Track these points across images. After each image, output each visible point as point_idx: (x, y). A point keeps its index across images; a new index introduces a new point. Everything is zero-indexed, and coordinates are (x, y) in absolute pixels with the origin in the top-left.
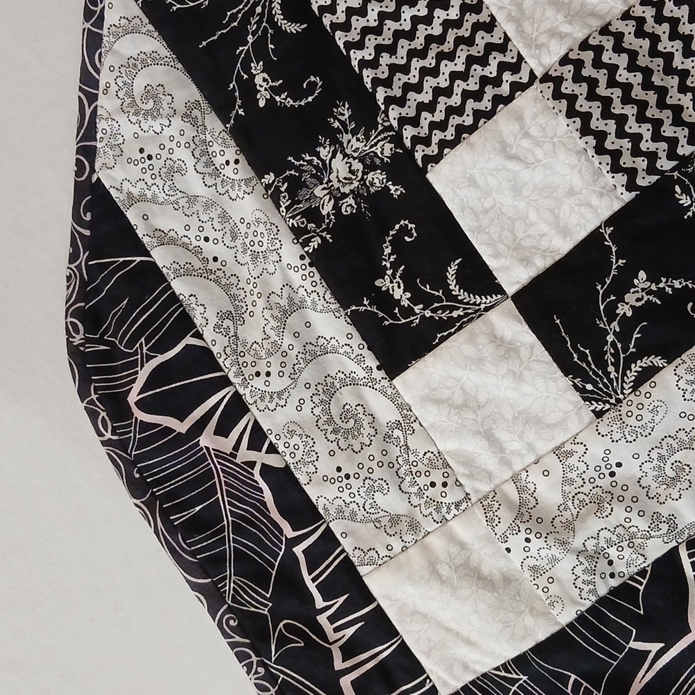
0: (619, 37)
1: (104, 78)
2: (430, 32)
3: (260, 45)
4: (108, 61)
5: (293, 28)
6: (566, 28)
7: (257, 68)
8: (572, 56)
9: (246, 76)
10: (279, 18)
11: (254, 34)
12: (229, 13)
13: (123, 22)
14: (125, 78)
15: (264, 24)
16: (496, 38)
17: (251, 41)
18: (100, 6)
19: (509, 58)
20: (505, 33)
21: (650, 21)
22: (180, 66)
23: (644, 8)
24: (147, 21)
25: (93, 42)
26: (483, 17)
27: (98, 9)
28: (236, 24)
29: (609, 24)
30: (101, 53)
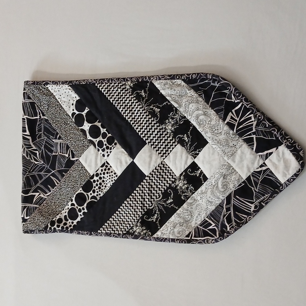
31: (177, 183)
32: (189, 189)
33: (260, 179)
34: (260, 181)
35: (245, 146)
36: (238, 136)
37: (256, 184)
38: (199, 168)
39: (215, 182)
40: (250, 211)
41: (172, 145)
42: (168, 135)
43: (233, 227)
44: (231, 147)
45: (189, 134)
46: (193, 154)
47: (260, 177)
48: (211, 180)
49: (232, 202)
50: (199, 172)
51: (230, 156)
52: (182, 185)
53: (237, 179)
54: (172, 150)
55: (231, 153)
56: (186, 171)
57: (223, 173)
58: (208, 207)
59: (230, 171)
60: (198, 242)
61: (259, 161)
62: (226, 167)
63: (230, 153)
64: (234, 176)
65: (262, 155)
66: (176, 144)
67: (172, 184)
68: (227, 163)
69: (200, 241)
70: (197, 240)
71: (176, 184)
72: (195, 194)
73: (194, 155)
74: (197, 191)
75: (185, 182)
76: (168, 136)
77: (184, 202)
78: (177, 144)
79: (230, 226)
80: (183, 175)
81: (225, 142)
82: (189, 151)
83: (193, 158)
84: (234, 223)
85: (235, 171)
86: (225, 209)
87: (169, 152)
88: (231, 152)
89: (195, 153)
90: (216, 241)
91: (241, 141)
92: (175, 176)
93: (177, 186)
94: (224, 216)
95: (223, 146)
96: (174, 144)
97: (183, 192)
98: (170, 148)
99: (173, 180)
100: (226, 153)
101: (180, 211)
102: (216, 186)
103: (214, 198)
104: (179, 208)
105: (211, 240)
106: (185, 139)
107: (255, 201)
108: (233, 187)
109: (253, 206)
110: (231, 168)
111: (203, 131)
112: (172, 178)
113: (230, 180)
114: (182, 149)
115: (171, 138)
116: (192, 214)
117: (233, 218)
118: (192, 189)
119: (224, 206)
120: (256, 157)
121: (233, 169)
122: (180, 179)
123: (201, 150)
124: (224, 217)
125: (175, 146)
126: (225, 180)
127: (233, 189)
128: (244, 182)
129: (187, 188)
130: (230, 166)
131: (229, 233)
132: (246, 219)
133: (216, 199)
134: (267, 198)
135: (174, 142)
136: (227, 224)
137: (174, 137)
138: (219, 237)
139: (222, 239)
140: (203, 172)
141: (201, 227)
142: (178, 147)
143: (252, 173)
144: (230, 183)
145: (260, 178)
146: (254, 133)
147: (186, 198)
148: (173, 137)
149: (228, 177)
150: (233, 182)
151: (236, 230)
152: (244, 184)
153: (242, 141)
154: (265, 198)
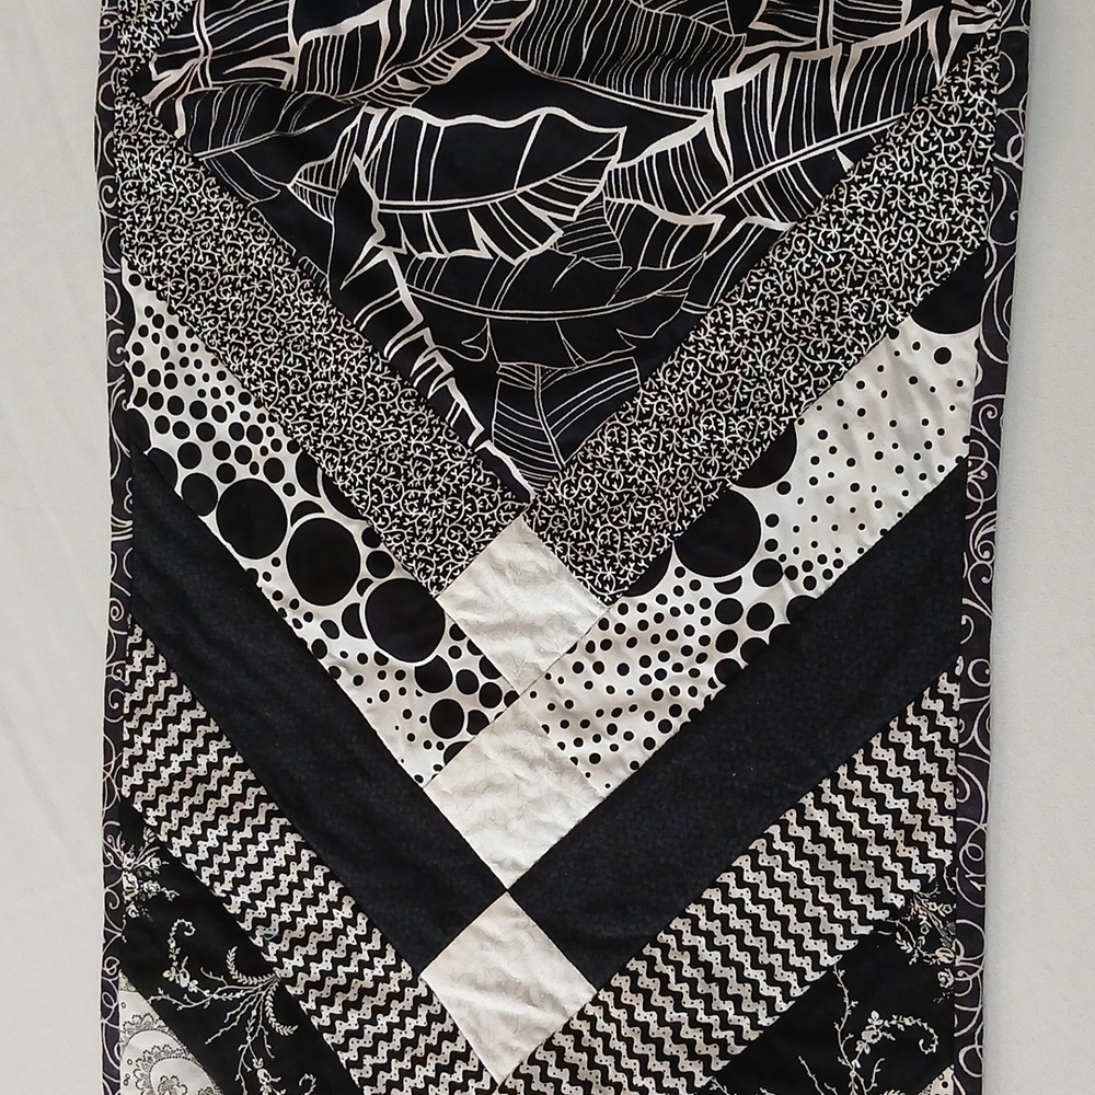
0: (560, 1051)
1: (124, 1070)
2: (404, 1035)
3: (258, 1044)
4: (126, 1055)
5: (285, 1031)
6: (515, 1044)
7: (258, 1063)
8: (523, 1070)
9: (249, 1069)
10: (272, 1020)
11: (252, 1036)
12: (229, 1014)
13: (137, 1019)
14: (143, 1071)
15: (260, 1026)
16: (460, 1047)
17: (250, 1041)
18: (115, 1005)
19: (472, 1067)
20: (467, 1041)
21: (587, 1035)
22: (190, 1056)
23: (581, 1022)
24: (158, 1017)
25: (111, 1037)
26: (447, 1027)
27: (113, 1007)
28: (235, 1024)
29: (552, 1037)
30: (119, 1047)
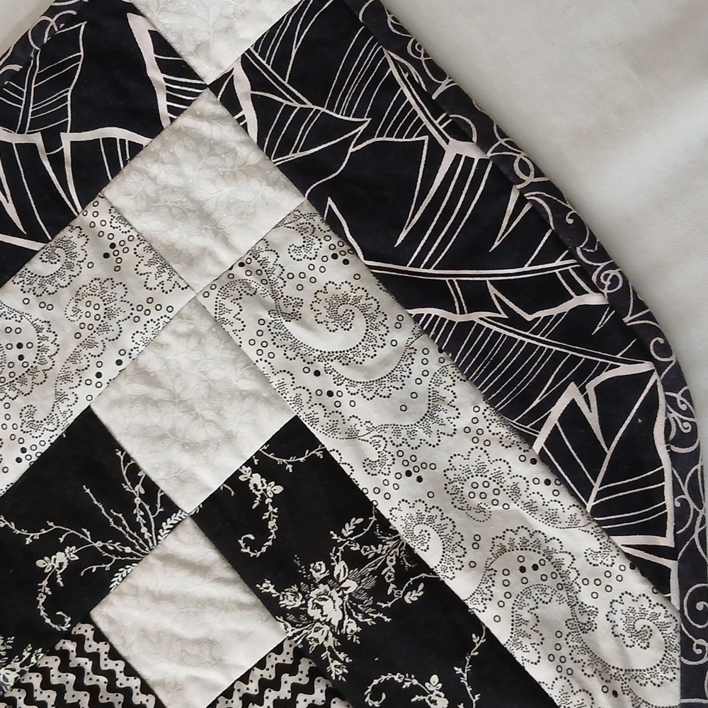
31: (321, 636)
32: (355, 548)
33: (299, 106)
34: (309, 105)
35: (117, 192)
36: (66, 233)
37: (327, 128)
38: (234, 480)
39: (317, 373)
40: (483, 163)
41: (95, 657)
42: (36, 680)
43: (585, 272)
44: (117, 269)
45: (37, 536)
46: (146, 517)
47: (289, 109)
48: (305, 397)
49: (431, 271)
50: (256, 479)
51: (165, 276)
52: (333, 593)
53: (299, 241)
54: (121, 665)
55: (154, 269)
56: (249, 572)
57: (261, 321)
58: (467, 430)
59: (254, 281)
60: (693, 506)
61: (200, 116)
62: (228, 303)
63: (152, 276)
64: (285, 258)
65: (169, 98)
66: (90, 634)
67: (327, 676)
68: (206, 295)
69: (685, 489)
70: (681, 514)
71: (331, 642)
72: (387, 516)
73: (153, 510)
74: (371, 496)
75: (319, 570)
76: (40, 679)
77: (438, 591)
78: (88, 627)
79: (580, 291)
80: (275, 594)
81: (88, 304)
82: (133, 547)
83: (174, 519)
84: (558, 263)
85: (254, 253)
86: (475, 317)
87: (134, 683)
88: (147, 269)
89: (142, 507)
90: (676, 379)
91: (89, 218)
92: (278, 650)
93: (344, 642)
94: (515, 321)
95: (109, 314)
96: (91, 646)
97: (379, 591)
98: (110, 675)
99: (305, 666)
100: (150, 300)
101: (497, 619)
102: (335, 365)
103: (411, 385)
104: (477, 626)
105: (675, 414)
106: (61, 564)
107: (426, 138)
108: (346, 262)
109: (454, 148)
110: (240, 272)
111: (21, 441)
112: (293, 670)
113: (305, 282)
114: (121, 594)
115: (53, 663)
116: (512, 544)
117: (526, 268)
118: (358, 529)
119: (458, 318)
120: (183, 133)
121: (241, 265)
122: (299, 617)
123: (128, 458)
124: (525, 325)
125: (99, 636)
126: (305, 310)
127: (360, 263)
128: (317, 201)
129: (355, 561)
130: (228, 284)
131: (625, 297)
132: (532, 187)
133: (417, 368)
134: (406, 70)
135: (80, 640)
136: (566, 307)
137: (47, 641)
138: (649, 358)
139: (661, 341)
140: (258, 454)
141: (597, 488)
142: (111, 621)
143: (269, 153)
144: (322, 279)
145: (295, 104)
146: (52, 140)
147: (413, 572)
148: (50, 652)
149: (289, 290)
150: (318, 263)
151: (602, 255)
152: (330, 202)
153: (90, 208)
154: (406, 76)
